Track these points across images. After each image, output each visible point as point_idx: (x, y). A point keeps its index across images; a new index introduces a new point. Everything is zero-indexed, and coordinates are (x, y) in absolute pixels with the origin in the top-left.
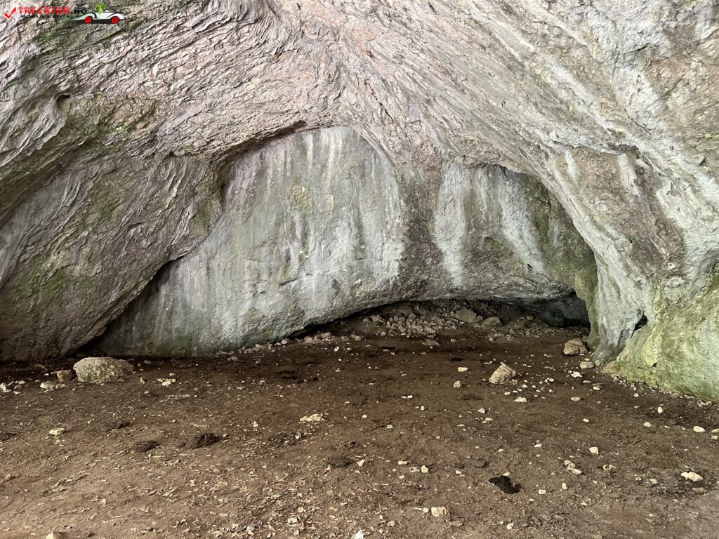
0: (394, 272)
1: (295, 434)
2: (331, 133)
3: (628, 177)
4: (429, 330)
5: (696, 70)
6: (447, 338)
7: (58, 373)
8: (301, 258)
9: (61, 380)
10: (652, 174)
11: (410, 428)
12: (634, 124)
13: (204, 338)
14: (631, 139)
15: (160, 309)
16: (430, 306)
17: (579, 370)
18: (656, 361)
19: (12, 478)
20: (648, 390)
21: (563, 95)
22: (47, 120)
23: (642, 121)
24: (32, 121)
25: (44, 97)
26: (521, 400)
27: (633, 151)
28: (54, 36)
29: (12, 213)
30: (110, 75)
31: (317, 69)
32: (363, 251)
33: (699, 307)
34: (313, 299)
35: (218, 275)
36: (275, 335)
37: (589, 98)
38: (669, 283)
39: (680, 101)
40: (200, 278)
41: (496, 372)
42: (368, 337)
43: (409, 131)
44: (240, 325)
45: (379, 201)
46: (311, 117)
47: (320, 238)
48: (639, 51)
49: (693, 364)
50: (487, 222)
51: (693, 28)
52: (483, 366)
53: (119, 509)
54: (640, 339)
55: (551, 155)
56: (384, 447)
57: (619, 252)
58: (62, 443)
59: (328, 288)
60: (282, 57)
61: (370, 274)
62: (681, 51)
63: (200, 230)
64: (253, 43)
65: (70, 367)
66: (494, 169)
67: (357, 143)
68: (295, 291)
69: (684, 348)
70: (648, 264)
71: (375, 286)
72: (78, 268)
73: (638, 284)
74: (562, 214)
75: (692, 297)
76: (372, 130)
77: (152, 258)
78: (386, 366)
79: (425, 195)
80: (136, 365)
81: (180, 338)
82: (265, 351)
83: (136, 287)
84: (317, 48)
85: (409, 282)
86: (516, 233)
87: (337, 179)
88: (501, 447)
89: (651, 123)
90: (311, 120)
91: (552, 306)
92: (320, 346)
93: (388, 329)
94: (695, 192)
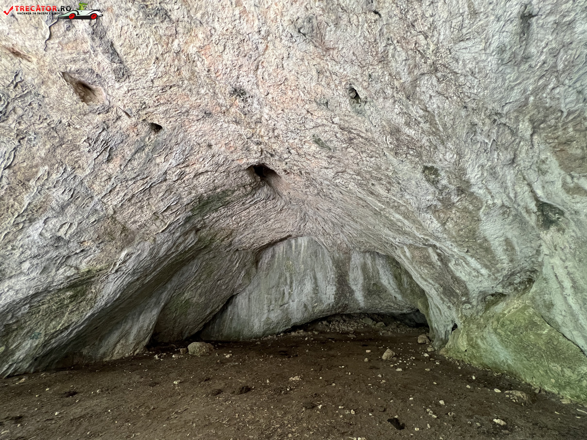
0: (332, 300)
1: (287, 388)
2: (302, 239)
3: (434, 258)
4: (350, 329)
5: (455, 214)
6: (360, 333)
7: (181, 350)
8: (289, 293)
9: (182, 353)
10: (445, 257)
11: (344, 386)
12: (432, 235)
13: (246, 332)
14: (432, 241)
15: (228, 317)
16: (349, 316)
17: (427, 352)
18: (466, 349)
19: (154, 409)
20: (465, 365)
21: (399, 224)
22: (191, 239)
23: (436, 234)
24: (185, 240)
25: (191, 230)
26: (399, 370)
27: (434, 247)
28: (198, 209)
29: (172, 276)
30: (216, 221)
31: (296, 215)
32: (317, 290)
33: (482, 320)
34: (295, 313)
35: (253, 301)
36: (277, 331)
37: (411, 225)
38: (464, 307)
39: (451, 226)
40: (245, 303)
41: (385, 354)
42: (321, 332)
43: (335, 238)
44: (262, 325)
45: (323, 267)
46: (294, 233)
47: (298, 284)
48: (429, 207)
49: (486, 351)
50: (373, 276)
51: (450, 198)
52: (379, 349)
53: (201, 430)
54: (456, 336)
55: (398, 248)
56: (331, 397)
57: (437, 291)
58: (179, 389)
59: (301, 308)
60: (282, 211)
61: (321, 301)
62: (447, 207)
63: (247, 281)
64: (271, 207)
65: (186, 346)
66: (374, 254)
67: (313, 243)
68: (287, 309)
69: (479, 341)
70: (452, 298)
71: (323, 307)
72: (195, 299)
73: (449, 307)
74: (407, 273)
75: (477, 314)
76: (319, 237)
77: (226, 294)
78: (330, 349)
79: (344, 265)
80: (215, 346)
81: (235, 332)
82: (274, 340)
83: (218, 307)
84: (296, 207)
85: (339, 305)
86: (387, 281)
87: (305, 258)
88: (392, 399)
89: (440, 235)
90: (294, 234)
91: (408, 316)
92: (298, 337)
93: (331, 328)
94: (467, 264)
